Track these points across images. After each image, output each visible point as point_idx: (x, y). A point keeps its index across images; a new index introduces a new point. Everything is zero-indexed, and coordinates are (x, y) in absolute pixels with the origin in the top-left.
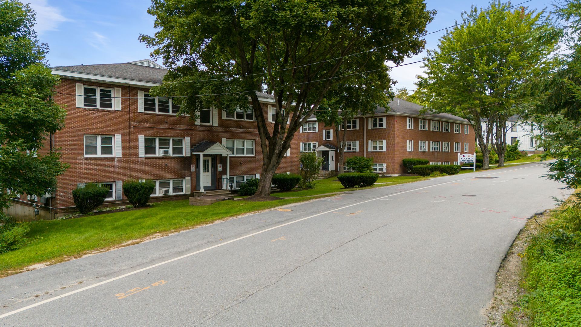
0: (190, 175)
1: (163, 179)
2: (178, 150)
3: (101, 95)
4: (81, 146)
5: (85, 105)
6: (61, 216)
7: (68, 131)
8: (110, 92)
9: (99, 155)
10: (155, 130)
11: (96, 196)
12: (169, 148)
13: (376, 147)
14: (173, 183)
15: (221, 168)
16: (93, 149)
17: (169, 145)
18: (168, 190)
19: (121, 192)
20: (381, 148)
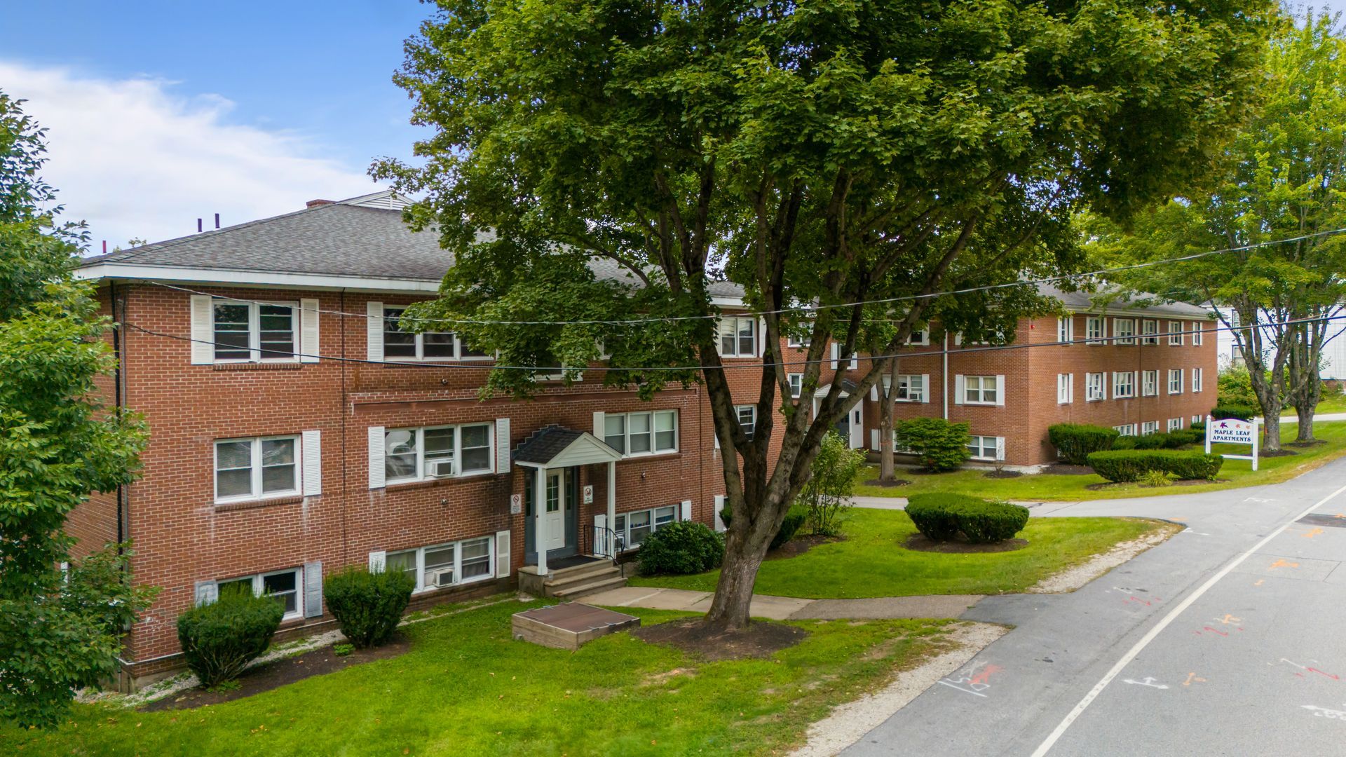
0: (510, 524)
1: (435, 543)
2: (475, 457)
3: (264, 323)
4: (205, 477)
5: (218, 356)
6: (148, 684)
7: (166, 434)
8: (289, 311)
9: (257, 493)
10: (414, 408)
11: (247, 635)
12: (451, 454)
13: (977, 392)
14: (464, 551)
15: (591, 497)
16: (241, 479)
17: (451, 445)
18: (450, 574)
19: (317, 596)
20: (991, 395)
